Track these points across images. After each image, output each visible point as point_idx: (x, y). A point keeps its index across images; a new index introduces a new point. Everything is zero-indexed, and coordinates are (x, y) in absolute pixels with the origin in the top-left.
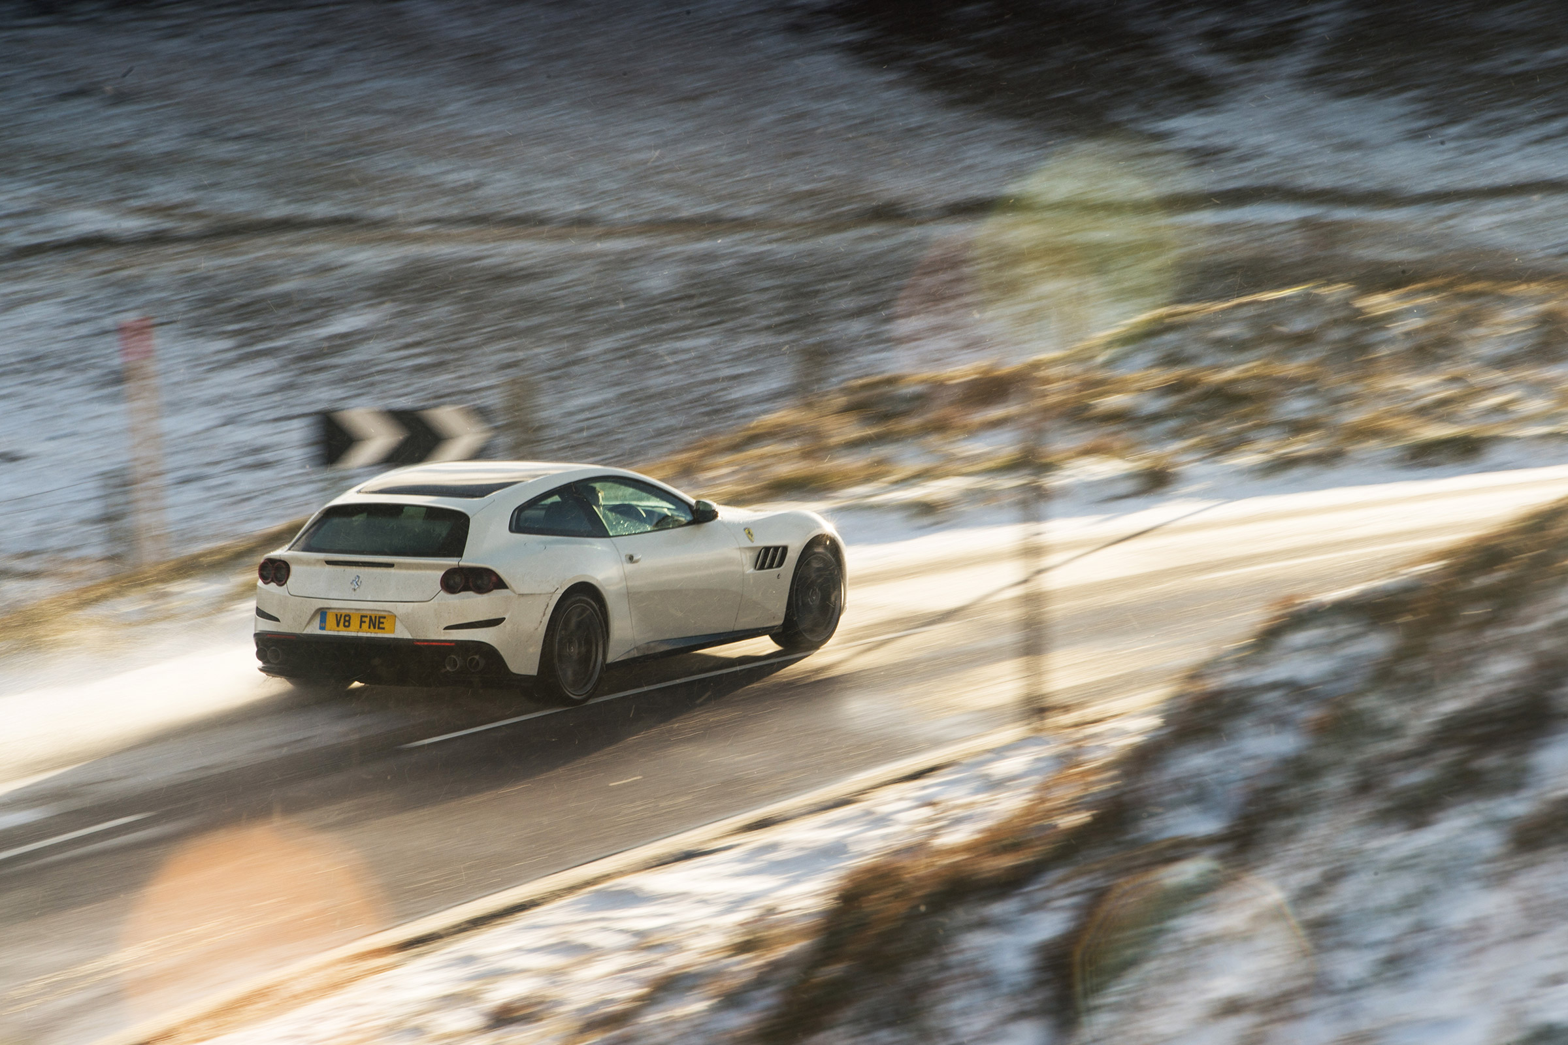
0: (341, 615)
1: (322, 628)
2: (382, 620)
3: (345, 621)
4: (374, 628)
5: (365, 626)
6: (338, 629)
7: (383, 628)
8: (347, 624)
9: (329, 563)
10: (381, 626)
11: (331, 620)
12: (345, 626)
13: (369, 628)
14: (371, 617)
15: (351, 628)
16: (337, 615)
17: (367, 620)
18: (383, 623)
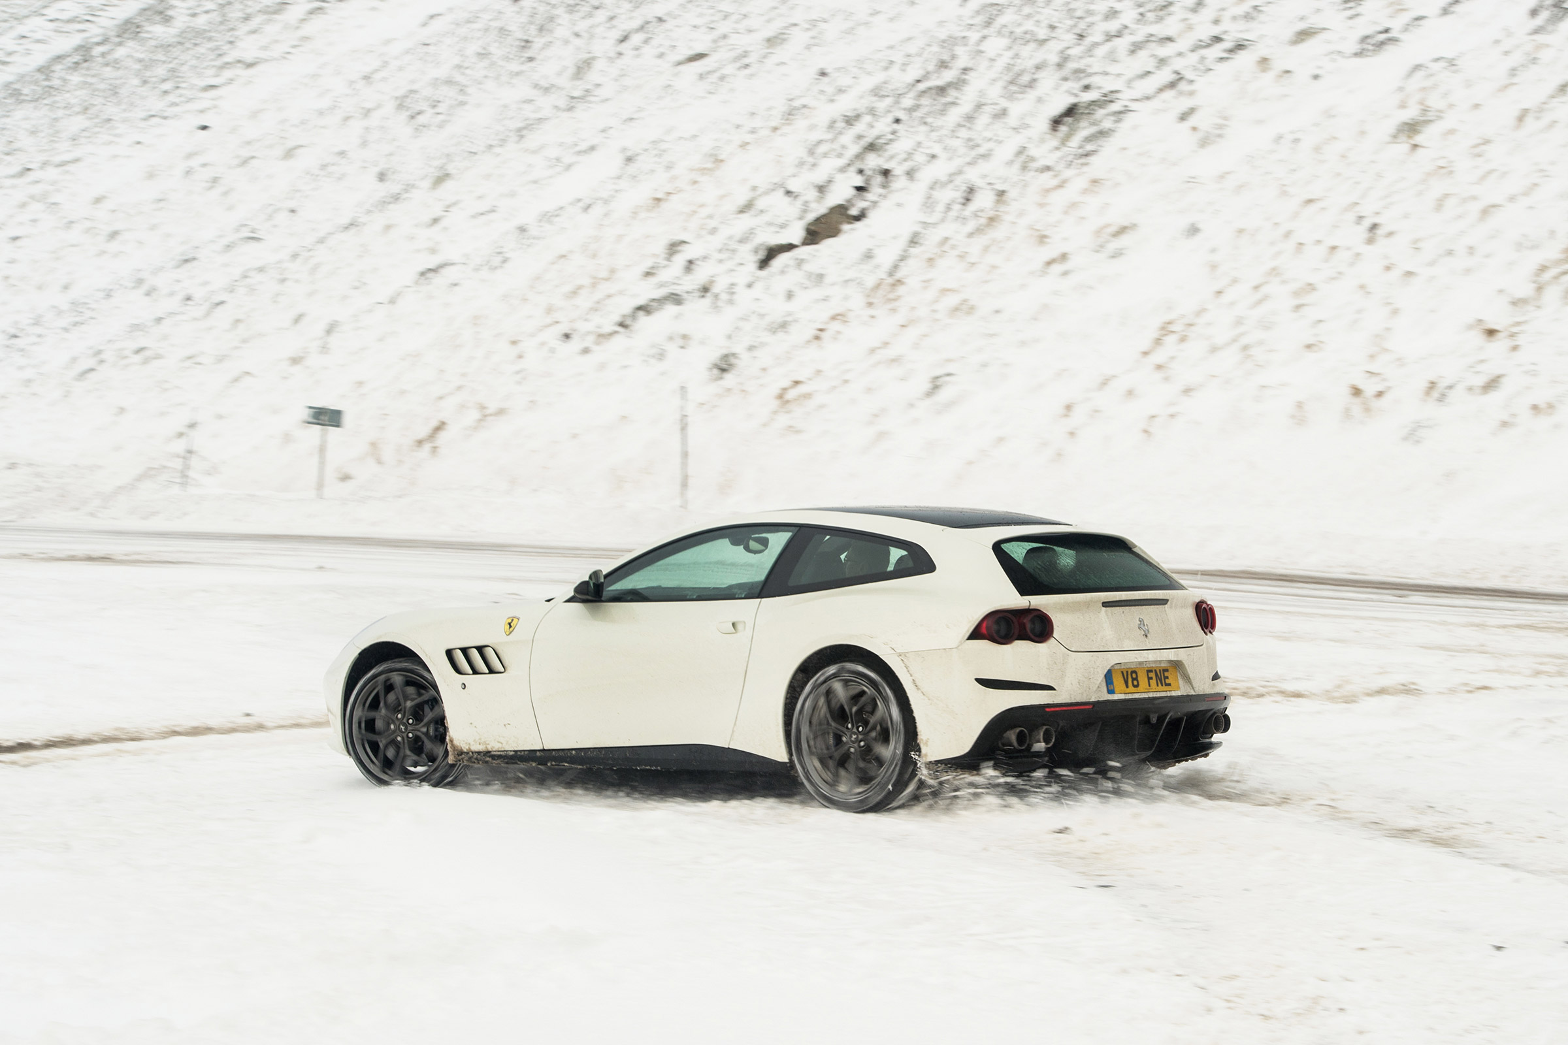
0: (1127, 672)
1: (1111, 692)
2: (1166, 674)
3: (1133, 679)
4: (1162, 685)
5: (1153, 682)
6: (1128, 690)
7: (1169, 685)
8: (1135, 683)
9: (1106, 604)
10: (1167, 681)
11: (1118, 682)
12: (1135, 686)
13: (1158, 686)
14: (1155, 671)
15: (1140, 688)
16: (1122, 672)
17: (1152, 675)
18: (1167, 678)
